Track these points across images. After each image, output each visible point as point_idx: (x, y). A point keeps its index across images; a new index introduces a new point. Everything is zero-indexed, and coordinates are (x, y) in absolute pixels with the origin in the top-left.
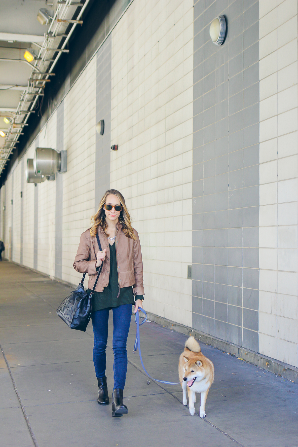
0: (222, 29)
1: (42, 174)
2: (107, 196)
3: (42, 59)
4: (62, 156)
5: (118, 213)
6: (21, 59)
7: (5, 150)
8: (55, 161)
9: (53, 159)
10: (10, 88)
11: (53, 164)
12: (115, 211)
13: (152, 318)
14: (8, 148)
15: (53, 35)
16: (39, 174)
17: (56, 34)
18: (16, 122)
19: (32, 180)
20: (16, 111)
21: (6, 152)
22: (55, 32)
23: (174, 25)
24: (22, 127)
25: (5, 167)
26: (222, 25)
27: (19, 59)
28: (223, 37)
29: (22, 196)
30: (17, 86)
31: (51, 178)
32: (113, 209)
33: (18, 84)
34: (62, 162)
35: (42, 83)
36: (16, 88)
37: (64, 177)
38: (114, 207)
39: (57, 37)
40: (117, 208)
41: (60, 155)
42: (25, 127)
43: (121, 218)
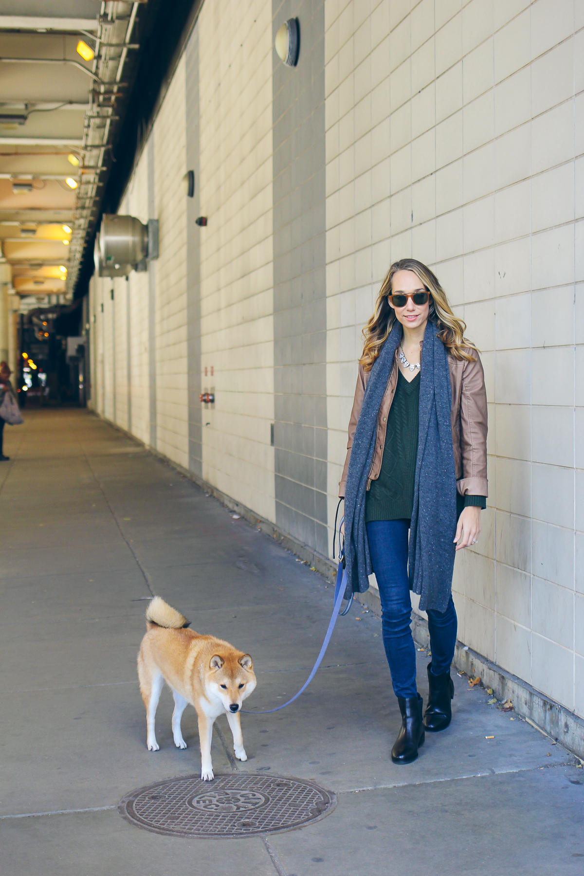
0: (291, 42)
1: (116, 262)
2: (392, 276)
3: (103, 58)
4: (150, 229)
5: (422, 310)
6: (67, 58)
7: (79, 211)
8: (137, 239)
9: (133, 235)
10: (60, 107)
11: (134, 243)
12: (413, 306)
13: (242, 512)
14: (83, 208)
15: (109, 18)
16: (111, 262)
17: (114, 17)
18: (87, 163)
19: (105, 272)
20: (82, 143)
21: (82, 217)
22: (112, 14)
23: (255, 21)
24: (96, 174)
25: (86, 242)
26: (291, 35)
27: (62, 58)
28: (294, 54)
29: (113, 297)
30: (71, 102)
31: (140, 266)
32: (410, 301)
33: (73, 99)
34: (150, 240)
35: (110, 99)
36: (69, 107)
37: (155, 265)
38: (411, 296)
39: (117, 22)
40: (419, 298)
41: (145, 228)
42: (102, 172)
43: (433, 318)
